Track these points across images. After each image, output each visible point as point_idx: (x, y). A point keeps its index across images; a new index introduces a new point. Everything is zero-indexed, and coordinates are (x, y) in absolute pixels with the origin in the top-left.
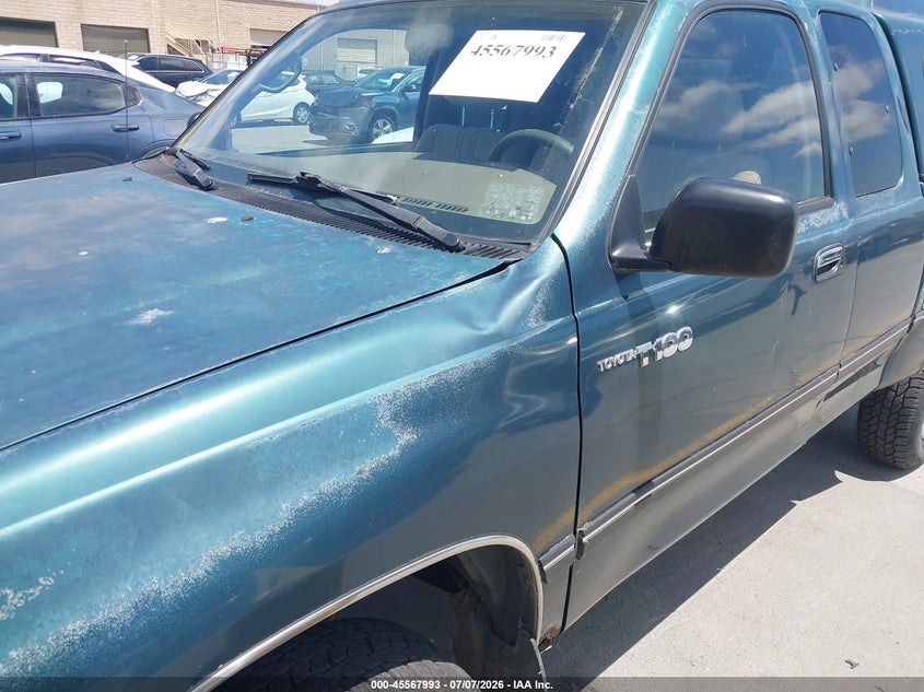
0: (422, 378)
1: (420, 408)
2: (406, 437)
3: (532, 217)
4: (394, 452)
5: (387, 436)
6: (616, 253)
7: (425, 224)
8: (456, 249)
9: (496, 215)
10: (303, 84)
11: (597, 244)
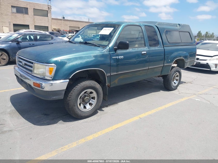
0: (95, 54)
1: (95, 56)
2: (94, 58)
3: (107, 44)
4: (93, 59)
5: (92, 58)
6: (114, 48)
7: (97, 45)
8: (100, 47)
9: (104, 44)
10: (81, 37)
11: (113, 47)
